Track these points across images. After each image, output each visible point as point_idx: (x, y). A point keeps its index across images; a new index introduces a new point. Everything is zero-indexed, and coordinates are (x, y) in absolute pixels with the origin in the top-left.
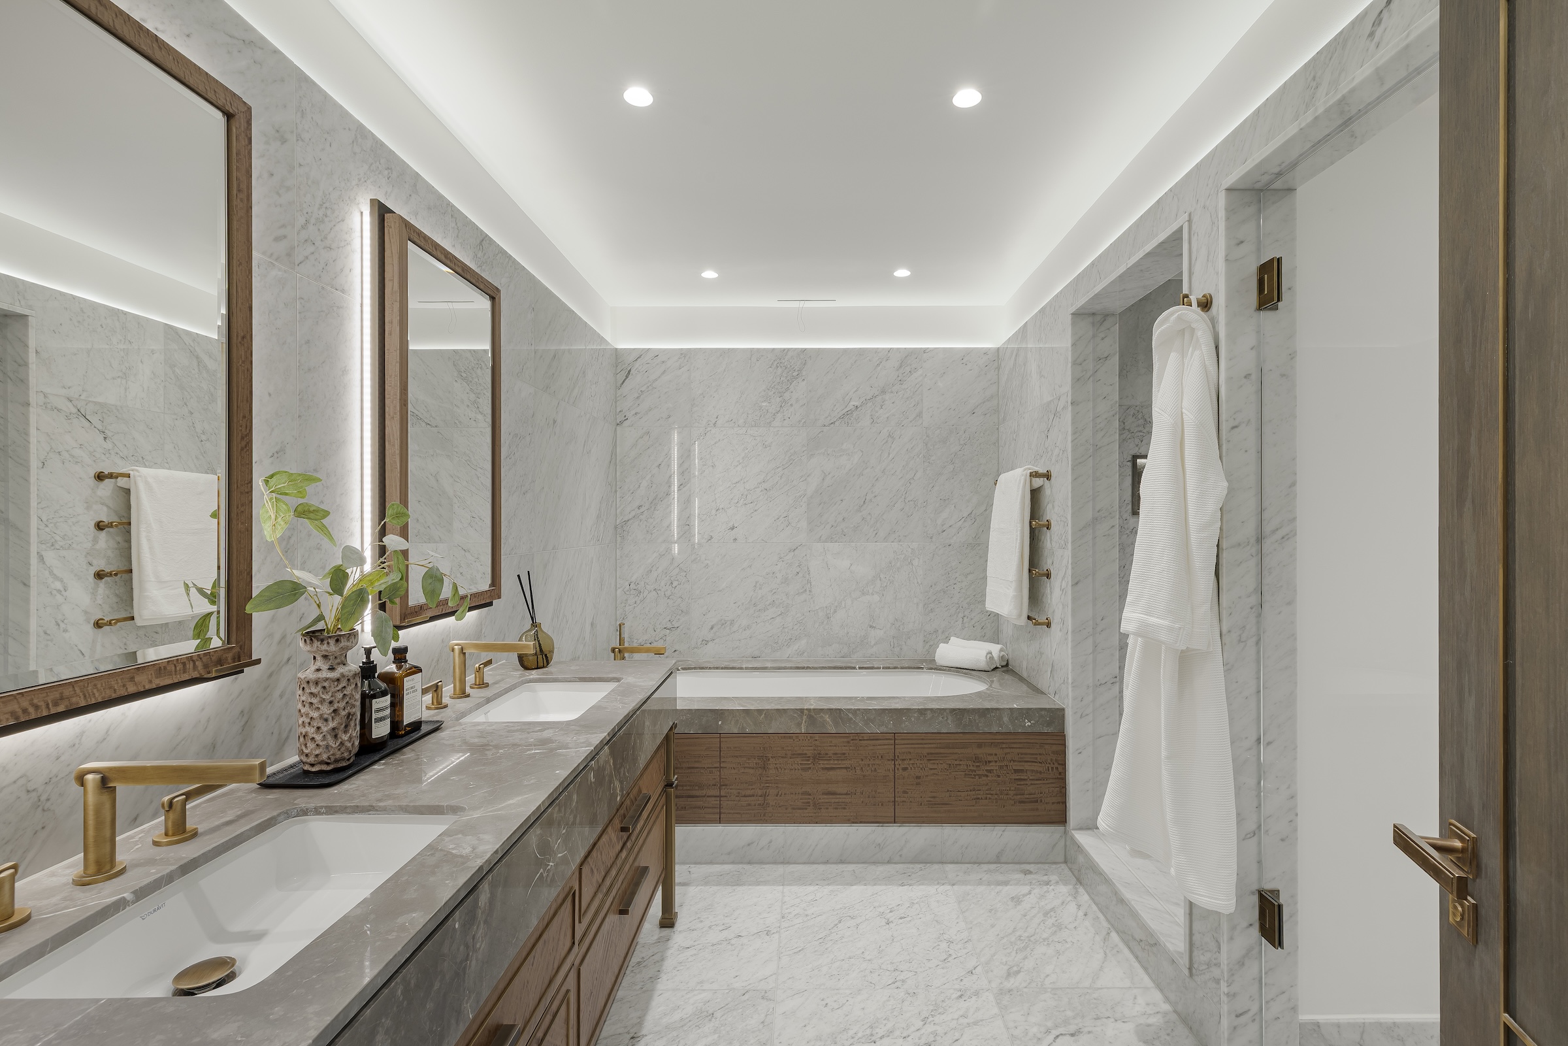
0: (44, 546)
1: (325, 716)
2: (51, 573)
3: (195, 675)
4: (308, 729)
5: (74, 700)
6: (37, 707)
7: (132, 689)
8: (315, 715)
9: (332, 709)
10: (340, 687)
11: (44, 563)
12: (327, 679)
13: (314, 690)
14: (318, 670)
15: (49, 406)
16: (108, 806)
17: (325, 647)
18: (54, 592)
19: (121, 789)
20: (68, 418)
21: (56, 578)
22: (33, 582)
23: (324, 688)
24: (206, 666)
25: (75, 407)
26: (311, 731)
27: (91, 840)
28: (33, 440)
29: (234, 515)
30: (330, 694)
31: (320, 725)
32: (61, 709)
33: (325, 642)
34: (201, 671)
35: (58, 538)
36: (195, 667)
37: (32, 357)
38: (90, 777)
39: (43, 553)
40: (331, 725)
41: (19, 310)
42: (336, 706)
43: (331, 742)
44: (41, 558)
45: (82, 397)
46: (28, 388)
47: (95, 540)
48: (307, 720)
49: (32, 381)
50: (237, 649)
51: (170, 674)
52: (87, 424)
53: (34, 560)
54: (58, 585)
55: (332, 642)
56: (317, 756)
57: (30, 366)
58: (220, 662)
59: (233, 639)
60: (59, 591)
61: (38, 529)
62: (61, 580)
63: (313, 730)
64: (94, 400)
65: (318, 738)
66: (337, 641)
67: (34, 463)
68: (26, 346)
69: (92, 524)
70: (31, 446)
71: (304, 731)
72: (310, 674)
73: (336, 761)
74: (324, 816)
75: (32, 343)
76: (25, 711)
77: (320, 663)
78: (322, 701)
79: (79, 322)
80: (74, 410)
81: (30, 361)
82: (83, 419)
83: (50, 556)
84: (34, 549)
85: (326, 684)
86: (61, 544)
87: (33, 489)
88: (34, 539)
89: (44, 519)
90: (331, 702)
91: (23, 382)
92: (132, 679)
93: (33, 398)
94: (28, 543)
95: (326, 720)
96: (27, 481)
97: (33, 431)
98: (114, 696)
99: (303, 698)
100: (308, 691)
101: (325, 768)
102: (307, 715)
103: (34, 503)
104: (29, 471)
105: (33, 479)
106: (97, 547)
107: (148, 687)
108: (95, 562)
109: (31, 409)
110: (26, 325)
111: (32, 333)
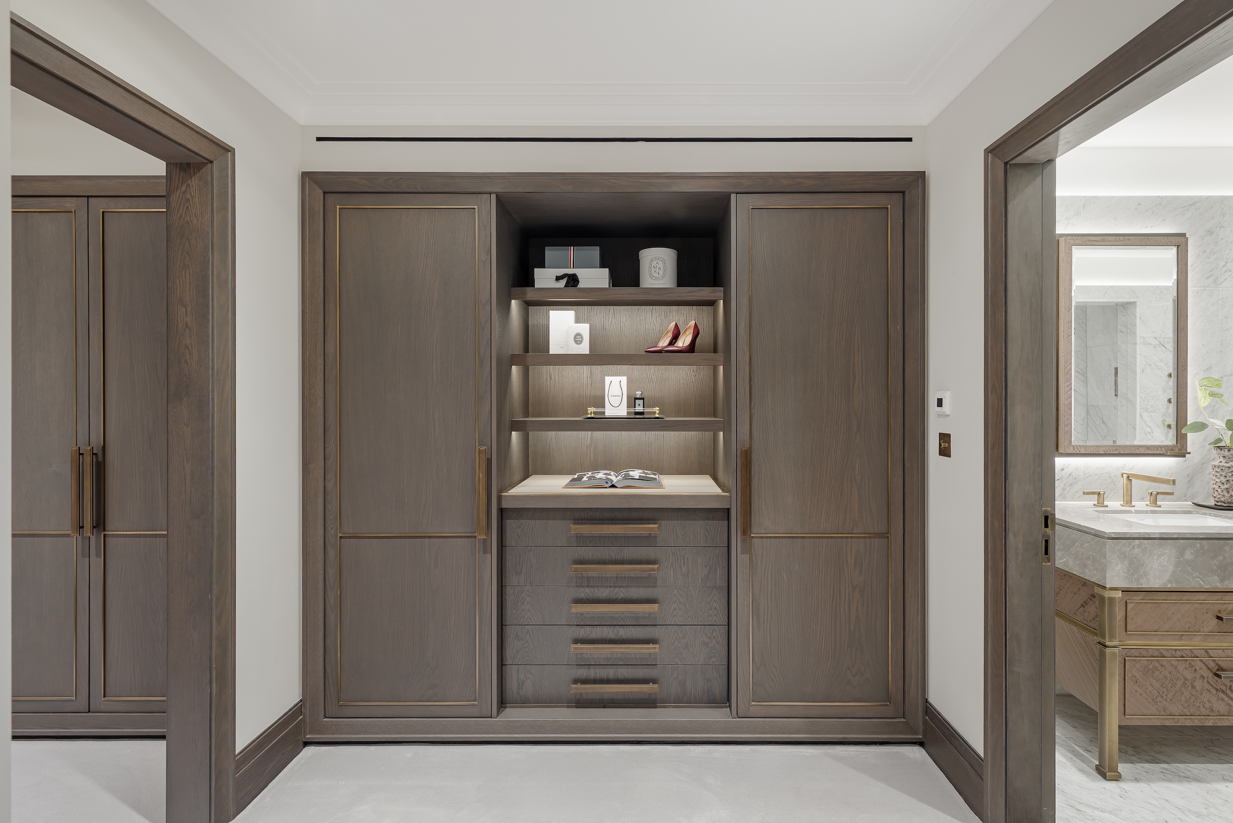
0: (1142, 410)
1: (1223, 482)
2: (1146, 423)
3: (1161, 452)
4: (1215, 486)
5: (1120, 451)
6: (1110, 450)
7: (1138, 452)
8: (1218, 480)
9: (1226, 480)
10: (1230, 471)
11: (1143, 419)
12: (1223, 466)
13: (1217, 470)
14: (1221, 462)
15: (1146, 343)
16: (1129, 485)
17: (1222, 452)
18: (1147, 433)
19: (1134, 481)
20: (1155, 347)
21: (1148, 426)
22: (1138, 427)
23: (1222, 469)
24: (1166, 450)
25: (1158, 341)
26: (1216, 487)
27: (1125, 494)
28: (1138, 360)
29: (1179, 396)
30: (1225, 473)
31: (1220, 485)
32: (1116, 453)
33: (1223, 450)
34: (1163, 451)
35: (1149, 407)
36: (1161, 450)
37: (1138, 321)
38: (1124, 475)
39: (1142, 414)
40: (1226, 486)
41: (1132, 300)
42: (1228, 478)
43: (1226, 494)
44: (1141, 416)
45: (1162, 336)
46: (1136, 336)
47: (1168, 408)
48: (1215, 482)
49: (1138, 332)
50: (1180, 447)
51: (1152, 450)
52: (1164, 349)
53: (1138, 417)
54: (1149, 430)
55: (1226, 450)
56: (1219, 498)
57: (1137, 325)
58: (1172, 450)
59: (1178, 443)
60: (1149, 433)
61: (1140, 402)
62: (1150, 428)
63: (1217, 487)
64: (1168, 336)
65: (1220, 490)
66: (1229, 450)
67: (1138, 371)
68: (1136, 316)
69: (1166, 400)
70: (1137, 363)
71: (1213, 487)
72: (1216, 463)
73: (1228, 503)
74: (1213, 517)
75: (1138, 315)
76: (1107, 451)
77: (1221, 459)
78: (1221, 475)
79: (1160, 298)
80: (1158, 343)
81: (1137, 323)
82: (1162, 347)
83: (1145, 415)
84: (1138, 412)
85: (1222, 468)
86: (1151, 409)
87: (1138, 383)
88: (1138, 407)
89: (1143, 398)
90: (1225, 476)
91: (1134, 333)
92: (1138, 449)
93: (1138, 340)
94: (1136, 409)
95: (1223, 484)
96: (1136, 380)
97: (1138, 356)
98: (1132, 453)
99: (1213, 473)
100: (1215, 470)
101: (1223, 504)
102: (1215, 480)
103: (1138, 390)
104: (1136, 375)
105: (1138, 379)
106: (1169, 411)
107: (1143, 453)
108: (1167, 420)
109: (1137, 346)
110: (1136, 307)
111: (1138, 309)
